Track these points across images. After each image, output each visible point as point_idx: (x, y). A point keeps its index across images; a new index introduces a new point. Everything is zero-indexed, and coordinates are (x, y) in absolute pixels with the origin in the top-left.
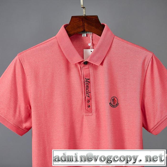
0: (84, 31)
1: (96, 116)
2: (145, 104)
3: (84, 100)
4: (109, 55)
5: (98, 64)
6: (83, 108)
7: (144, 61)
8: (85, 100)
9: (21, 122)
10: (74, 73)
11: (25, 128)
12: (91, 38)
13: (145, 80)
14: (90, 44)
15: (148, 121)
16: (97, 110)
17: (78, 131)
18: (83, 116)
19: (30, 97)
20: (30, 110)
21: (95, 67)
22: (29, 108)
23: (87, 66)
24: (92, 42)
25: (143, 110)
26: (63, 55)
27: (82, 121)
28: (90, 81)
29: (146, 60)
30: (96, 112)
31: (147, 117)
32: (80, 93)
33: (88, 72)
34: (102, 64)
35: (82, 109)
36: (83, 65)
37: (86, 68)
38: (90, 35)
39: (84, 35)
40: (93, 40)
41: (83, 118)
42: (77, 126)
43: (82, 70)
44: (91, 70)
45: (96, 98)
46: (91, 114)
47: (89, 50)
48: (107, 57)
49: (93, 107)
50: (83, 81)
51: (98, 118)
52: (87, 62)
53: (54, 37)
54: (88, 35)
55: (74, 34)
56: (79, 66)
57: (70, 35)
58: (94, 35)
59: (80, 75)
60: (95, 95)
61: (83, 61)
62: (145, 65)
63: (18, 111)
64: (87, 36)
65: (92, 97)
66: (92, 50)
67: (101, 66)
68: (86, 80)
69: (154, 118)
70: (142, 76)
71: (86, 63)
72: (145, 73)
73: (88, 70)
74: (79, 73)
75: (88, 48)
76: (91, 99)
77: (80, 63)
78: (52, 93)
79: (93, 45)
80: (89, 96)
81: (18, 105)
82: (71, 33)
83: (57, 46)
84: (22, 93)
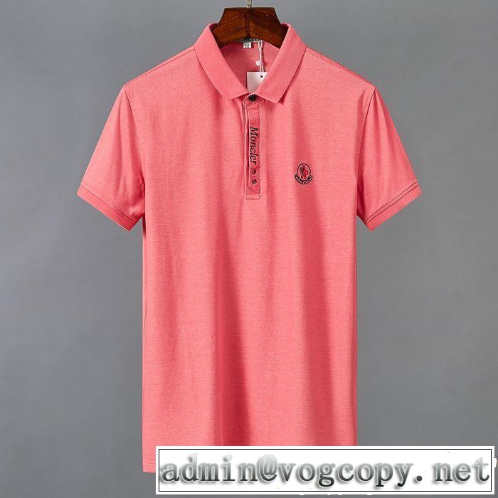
0: (248, 38)
1: (268, 200)
2: (365, 178)
3: (245, 170)
4: (296, 84)
5: (275, 100)
6: (242, 186)
7: (362, 97)
8: (248, 170)
9: (126, 204)
10: (230, 116)
11: (133, 215)
12: (260, 50)
13: (364, 132)
14: (258, 63)
15: (366, 203)
16: (270, 189)
17: (232, 228)
18: (243, 200)
19: (142, 161)
20: (141, 185)
21: (269, 106)
22: (141, 182)
23: (255, 105)
24: (263, 59)
25: (361, 188)
26: (209, 82)
27: (241, 210)
28: (259, 132)
29: (365, 97)
30: (268, 193)
31: (366, 198)
32: (239, 155)
33: (256, 116)
34: (282, 100)
35: (240, 186)
36: (247, 102)
37: (254, 109)
38: (259, 45)
39: (248, 45)
40: (265, 54)
41: (241, 204)
42: (232, 219)
43: (246, 112)
44: (262, 112)
45: (268, 166)
46: (258, 196)
47: (258, 74)
48: (291, 88)
49: (263, 183)
50: (246, 132)
51: (271, 203)
52: (255, 95)
53: (191, 48)
54: (255, 46)
55: (229, 42)
56: (239, 103)
57: (220, 45)
58: (267, 45)
59: (241, 121)
60: (267, 160)
61: (248, 94)
62: (364, 104)
63: (121, 185)
64: (253, 46)
65: (261, 163)
66: (264, 74)
67: (280, 105)
68: (252, 131)
69: (378, 200)
70: (359, 125)
71: (254, 98)
72: (364, 119)
73: (256, 111)
74: (240, 118)
75: (256, 69)
76: (259, 167)
77: (241, 98)
78: (185, 154)
79: (265, 64)
80: (255, 162)
81: (122, 175)
82: (222, 41)
83: (197, 65)
84: (129, 154)
